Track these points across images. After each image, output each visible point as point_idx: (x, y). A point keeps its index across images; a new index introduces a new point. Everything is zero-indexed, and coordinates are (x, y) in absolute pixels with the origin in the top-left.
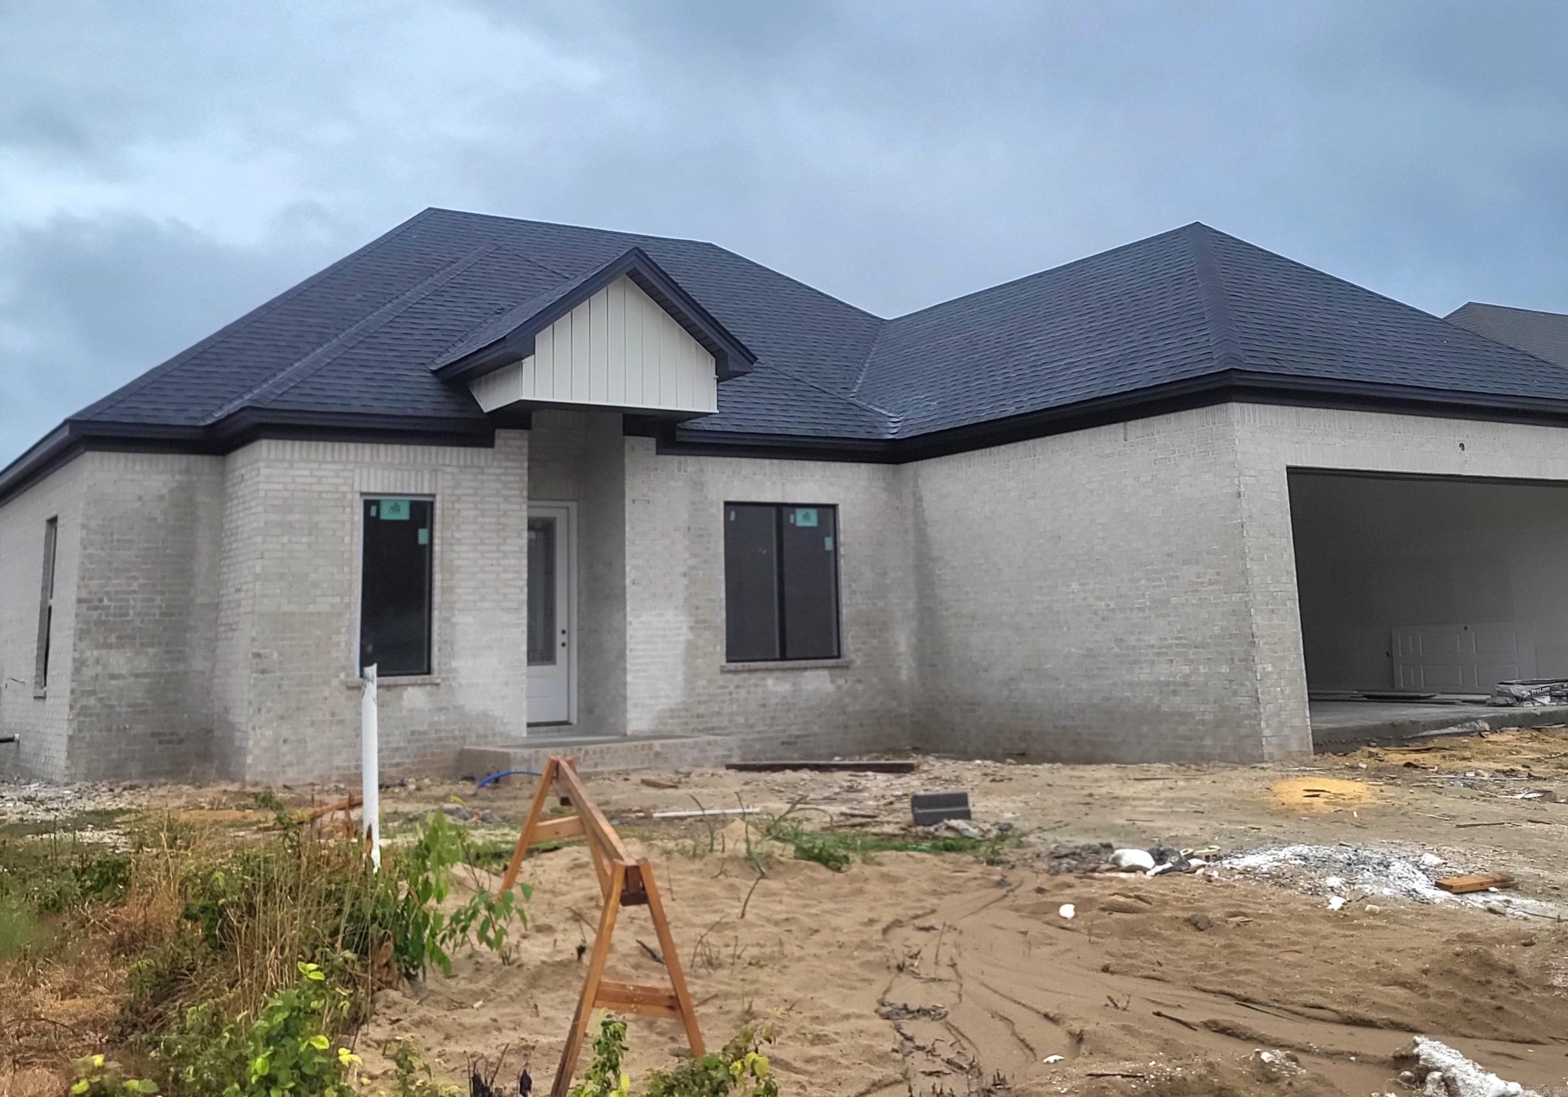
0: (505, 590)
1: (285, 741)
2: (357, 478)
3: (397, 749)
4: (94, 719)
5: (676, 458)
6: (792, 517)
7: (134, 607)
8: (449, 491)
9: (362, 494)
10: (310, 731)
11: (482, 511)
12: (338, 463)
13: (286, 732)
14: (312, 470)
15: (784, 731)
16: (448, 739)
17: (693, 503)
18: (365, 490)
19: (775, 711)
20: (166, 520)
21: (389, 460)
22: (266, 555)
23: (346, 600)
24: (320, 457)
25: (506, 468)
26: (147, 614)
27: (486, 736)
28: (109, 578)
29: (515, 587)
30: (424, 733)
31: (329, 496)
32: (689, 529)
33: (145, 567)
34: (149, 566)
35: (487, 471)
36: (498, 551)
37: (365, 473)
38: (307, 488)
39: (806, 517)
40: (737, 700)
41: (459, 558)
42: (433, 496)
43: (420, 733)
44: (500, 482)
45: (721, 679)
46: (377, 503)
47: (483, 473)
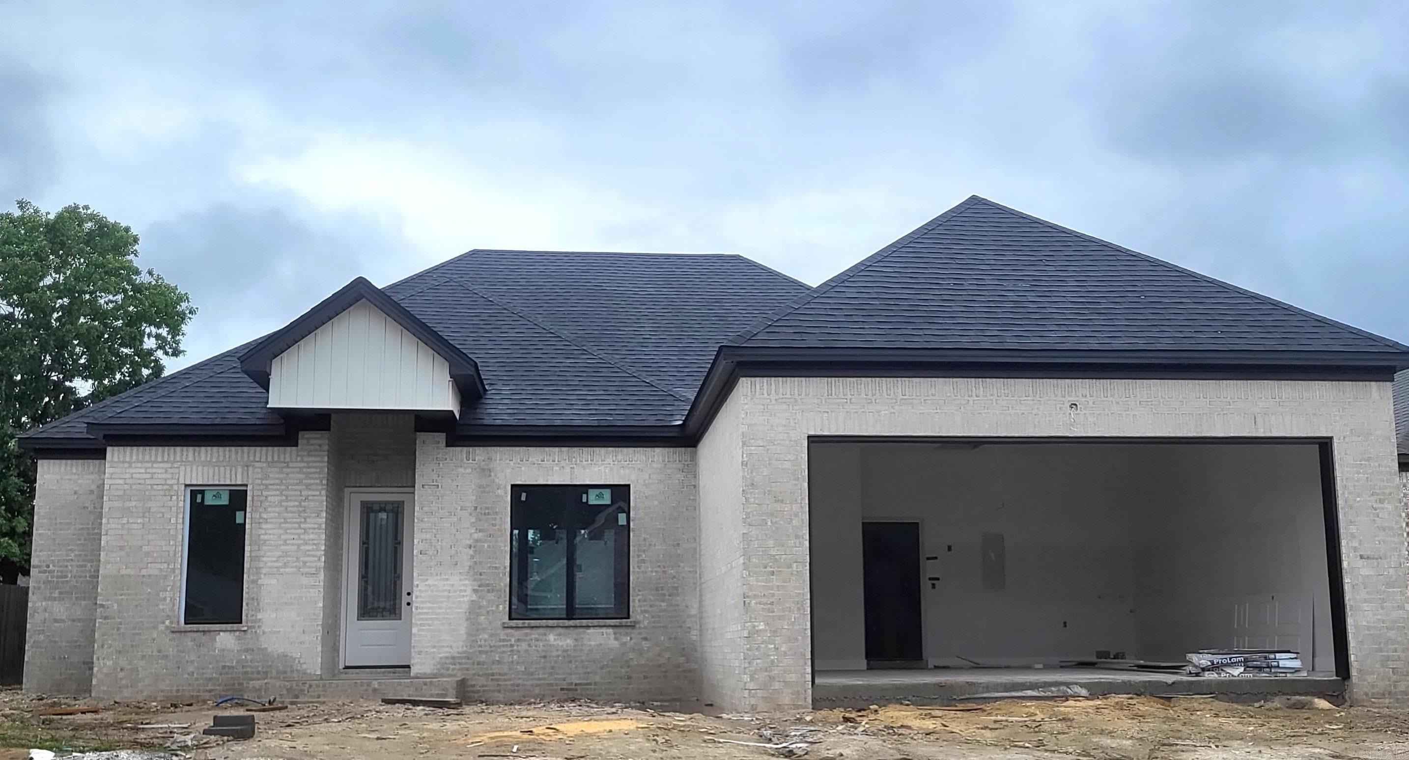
0: (306, 559)
1: (122, 670)
2: (182, 473)
3: (210, 679)
4: (44, 650)
5: (465, 449)
6: (584, 496)
7: (71, 571)
8: (259, 482)
9: (186, 486)
10: (142, 663)
11: (287, 497)
12: (167, 462)
13: (123, 662)
14: (146, 468)
15: (564, 680)
16: (253, 673)
17: (480, 486)
18: (188, 482)
19: (556, 662)
20: (95, 508)
21: (208, 459)
22: (109, 533)
23: (172, 566)
24: (153, 459)
25: (307, 462)
26: (80, 577)
27: (285, 672)
28: (54, 551)
29: (314, 556)
30: (232, 667)
31: (160, 487)
32: (476, 508)
33: (79, 542)
34: (82, 542)
35: (291, 465)
36: (300, 528)
37: (188, 468)
38: (143, 482)
39: (600, 496)
40: (519, 651)
41: (266, 534)
42: (246, 485)
43: (229, 667)
44: (304, 473)
45: (502, 634)
46: (202, 492)
47: (288, 467)
